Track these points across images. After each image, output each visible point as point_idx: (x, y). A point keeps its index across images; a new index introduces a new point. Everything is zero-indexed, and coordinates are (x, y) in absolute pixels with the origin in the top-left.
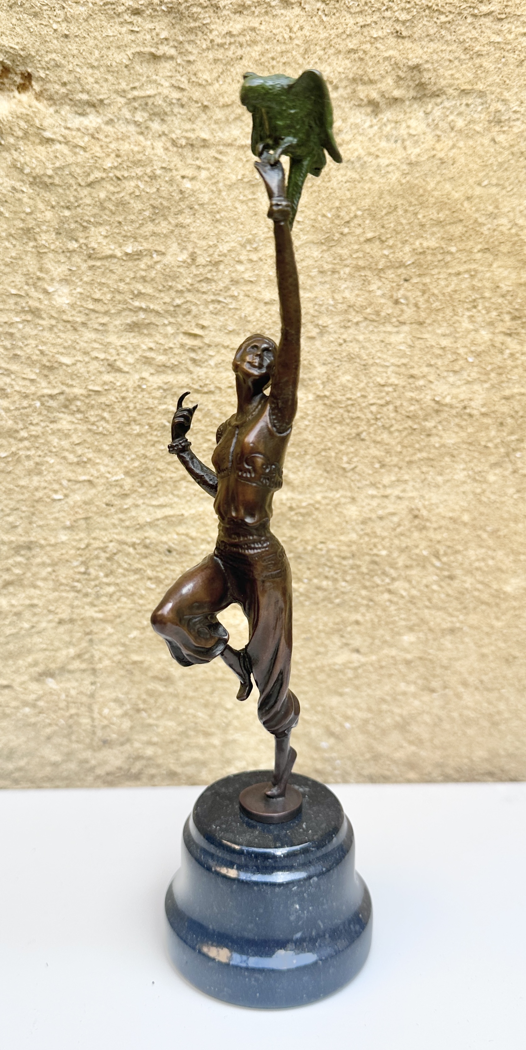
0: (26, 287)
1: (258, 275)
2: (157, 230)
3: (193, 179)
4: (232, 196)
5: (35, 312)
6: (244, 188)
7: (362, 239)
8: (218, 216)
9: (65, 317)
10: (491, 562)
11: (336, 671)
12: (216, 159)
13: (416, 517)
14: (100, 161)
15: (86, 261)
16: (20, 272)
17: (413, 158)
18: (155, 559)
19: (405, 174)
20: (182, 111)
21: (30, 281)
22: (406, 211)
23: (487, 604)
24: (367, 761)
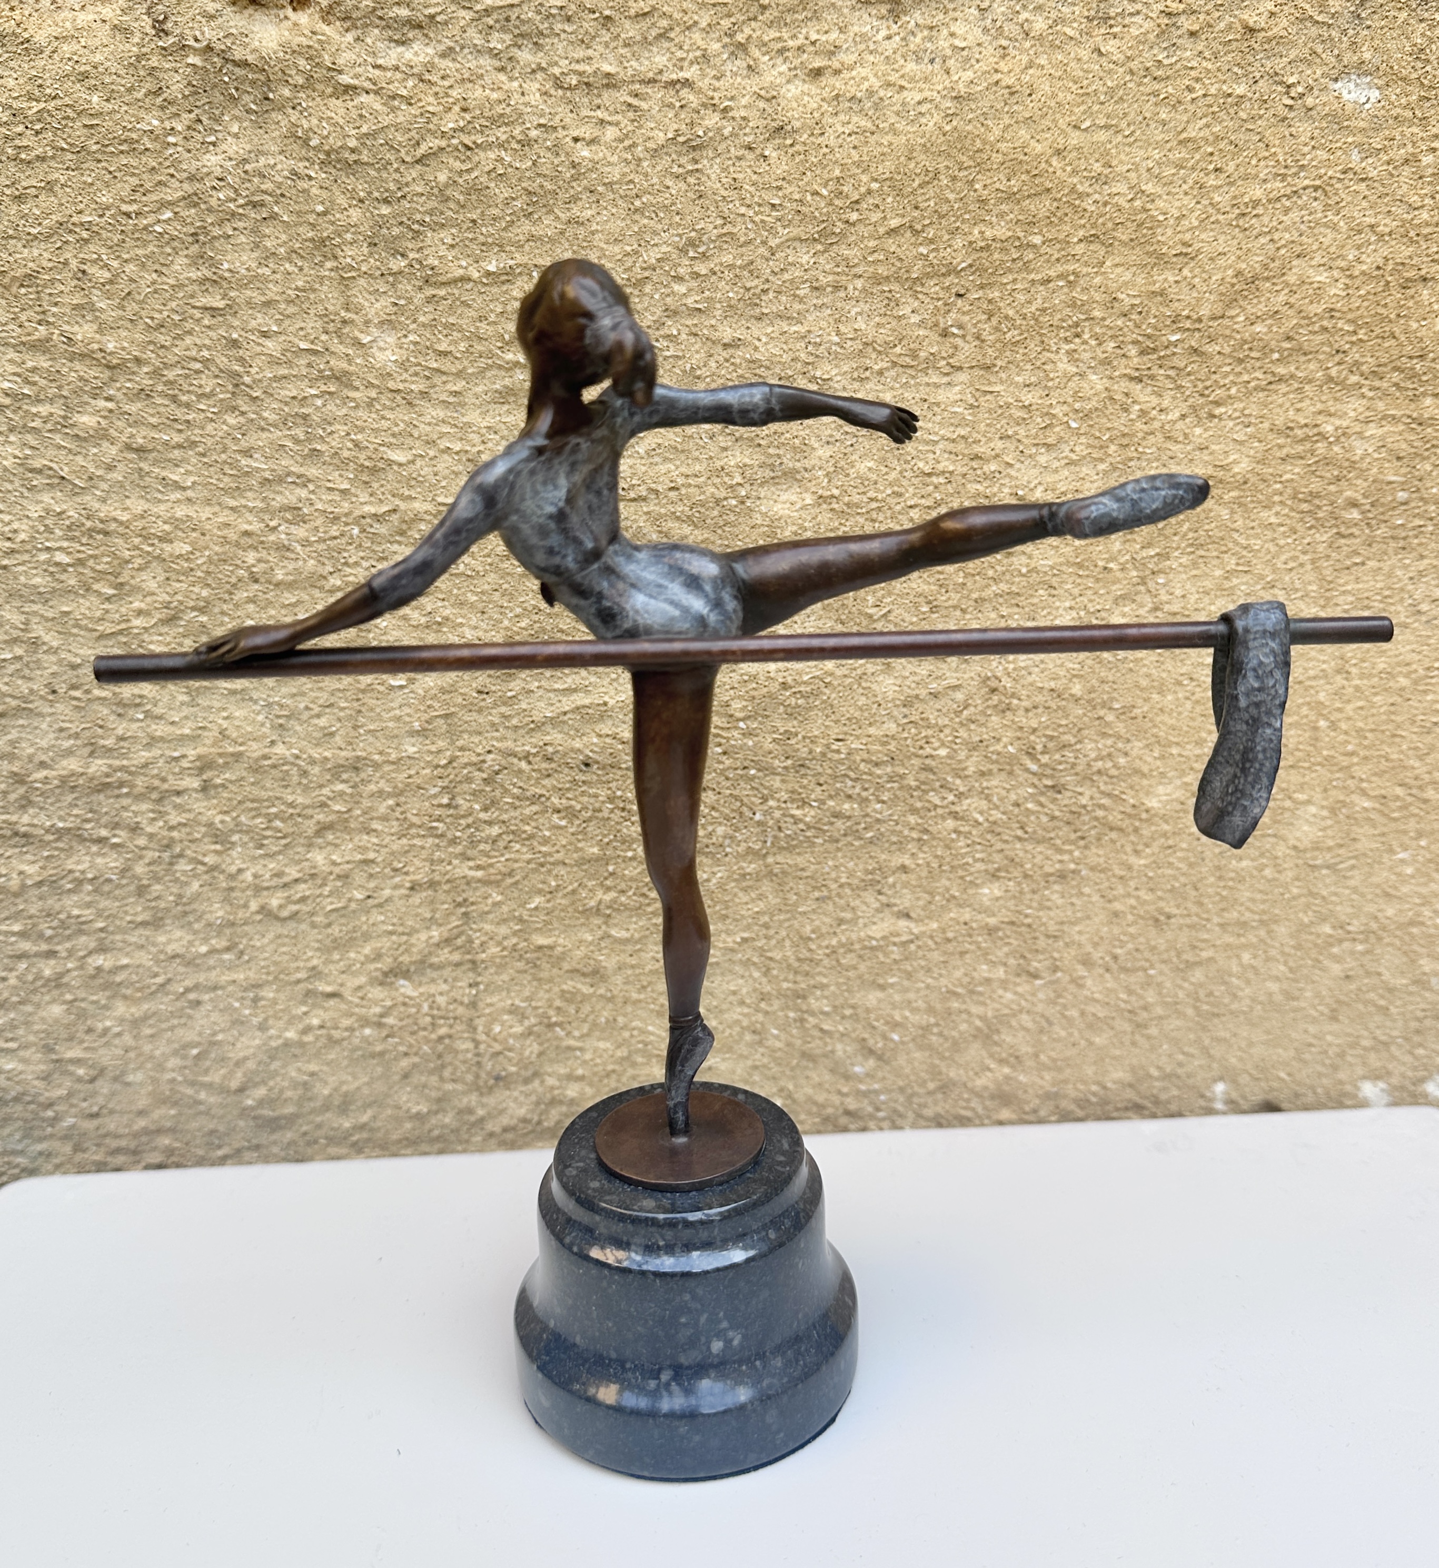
0: (324, 337)
1: (709, 300)
2: (538, 231)
3: (593, 141)
4: (659, 168)
5: (342, 378)
6: (679, 154)
7: (882, 230)
8: (638, 203)
9: (391, 385)
10: (1122, 761)
11: (872, 948)
12: (630, 105)
13: (994, 690)
14: (435, 120)
15: (420, 289)
16: (312, 312)
17: (962, 89)
18: (564, 778)
19: (949, 117)
20: (569, 28)
21: (331, 327)
22: (954, 179)
23: (1121, 830)
24: (930, 1093)
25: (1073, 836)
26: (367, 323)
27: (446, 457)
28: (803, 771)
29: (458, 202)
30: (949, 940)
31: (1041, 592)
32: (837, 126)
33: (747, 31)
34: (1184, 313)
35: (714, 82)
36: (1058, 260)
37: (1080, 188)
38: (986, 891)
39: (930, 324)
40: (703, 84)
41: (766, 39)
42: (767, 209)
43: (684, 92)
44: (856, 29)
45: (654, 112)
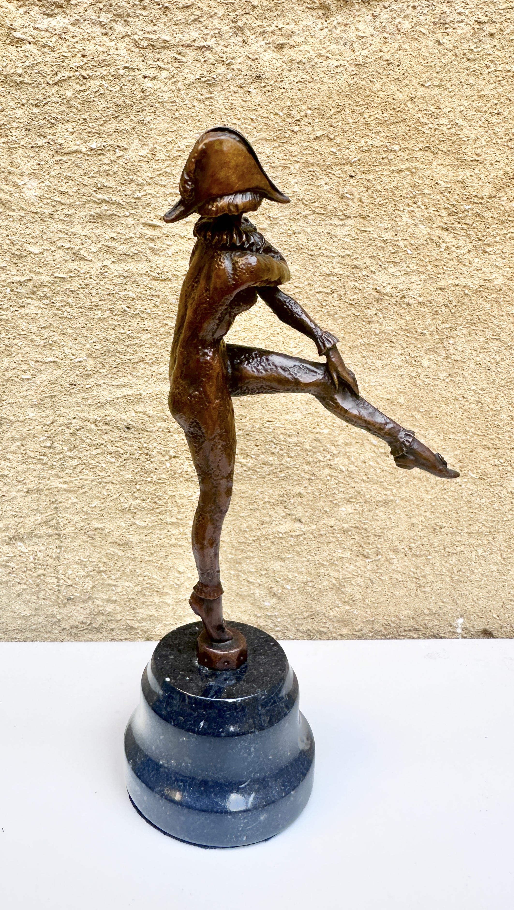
25: (393, 481)
26: (22, 174)
27: (60, 251)
28: (248, 438)
29: (77, 108)
30: (321, 535)
31: (386, 344)
32: (290, 77)
33: (244, 20)
34: (475, 193)
35: (224, 48)
36: (407, 160)
37: (422, 120)
38: (343, 509)
39: (334, 191)
40: (218, 49)
41: (254, 25)
42: (249, 122)
43: (207, 53)
44: (304, 23)
45: (189, 63)
